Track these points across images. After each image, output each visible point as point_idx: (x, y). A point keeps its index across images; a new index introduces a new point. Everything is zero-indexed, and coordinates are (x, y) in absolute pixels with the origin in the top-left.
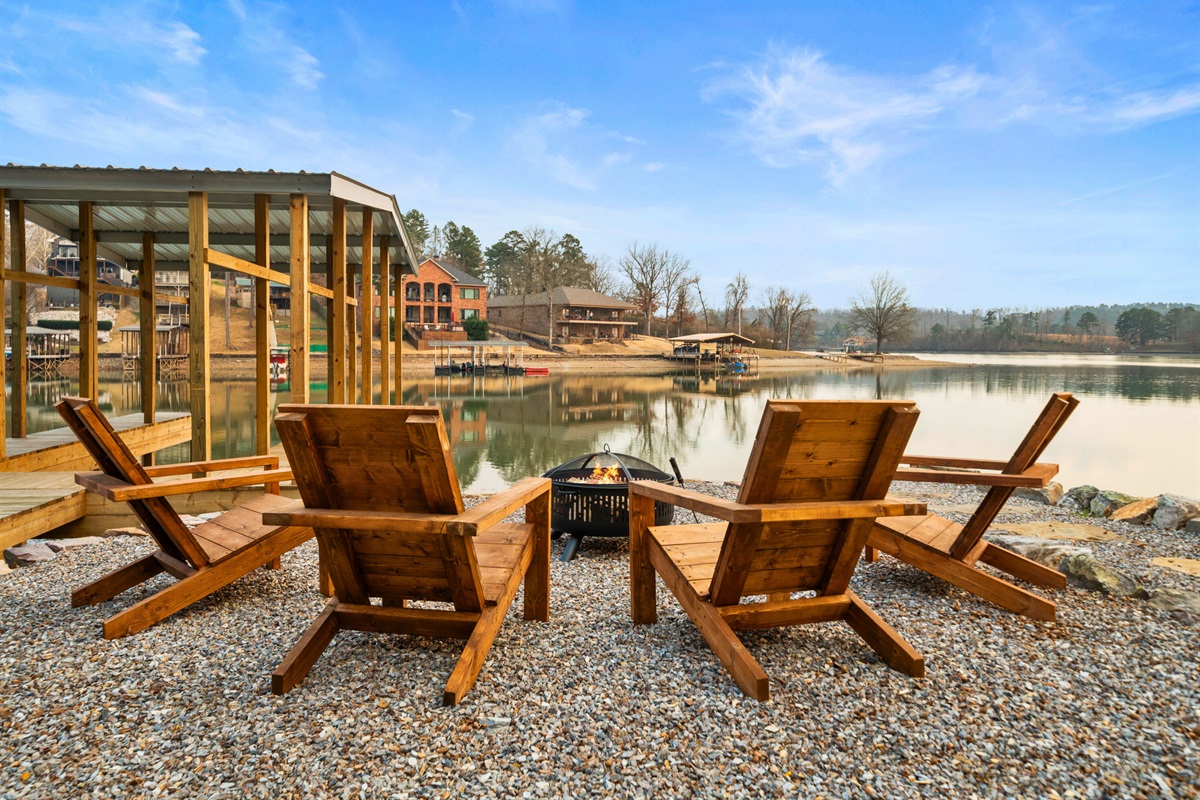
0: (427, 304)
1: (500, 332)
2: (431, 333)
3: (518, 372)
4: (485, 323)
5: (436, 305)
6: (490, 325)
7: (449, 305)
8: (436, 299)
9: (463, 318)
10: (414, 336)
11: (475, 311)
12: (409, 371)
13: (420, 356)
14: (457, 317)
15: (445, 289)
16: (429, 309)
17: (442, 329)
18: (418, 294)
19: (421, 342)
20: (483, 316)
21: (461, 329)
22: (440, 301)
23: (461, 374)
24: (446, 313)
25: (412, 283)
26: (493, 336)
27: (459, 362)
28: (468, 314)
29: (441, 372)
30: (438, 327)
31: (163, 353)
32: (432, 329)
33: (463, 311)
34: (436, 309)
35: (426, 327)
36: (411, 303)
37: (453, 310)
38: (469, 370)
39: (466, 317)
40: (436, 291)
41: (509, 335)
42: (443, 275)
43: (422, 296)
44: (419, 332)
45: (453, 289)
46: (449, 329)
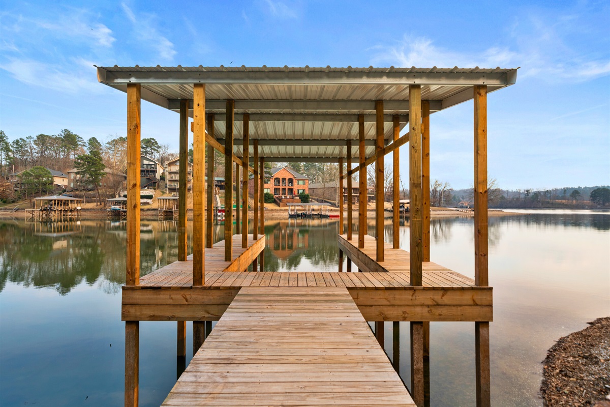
0: (283, 187)
1: (314, 199)
2: (285, 200)
3: (326, 217)
4: (308, 195)
5: (287, 187)
6: (310, 197)
7: (292, 187)
8: (287, 185)
9: (298, 193)
10: (278, 201)
11: (304, 190)
12: (277, 216)
13: (281, 210)
14: (296, 193)
15: (291, 181)
16: (284, 189)
17: (290, 198)
18: (279, 183)
19: (281, 204)
20: (307, 192)
21: (298, 198)
22: (289, 186)
23: (300, 218)
24: (291, 191)
25: (277, 178)
26: (311, 201)
27: (299, 212)
28: (301, 191)
29: (291, 216)
30: (288, 197)
31: (175, 209)
32: (286, 198)
33: (298, 190)
34: (287, 189)
35: (283, 197)
36: (276, 187)
37: (294, 190)
38: (304, 216)
39: (300, 193)
40: (287, 182)
41: (318, 201)
42: (290, 174)
43: (281, 184)
44: (280, 200)
45: (294, 180)
46: (293, 198)
